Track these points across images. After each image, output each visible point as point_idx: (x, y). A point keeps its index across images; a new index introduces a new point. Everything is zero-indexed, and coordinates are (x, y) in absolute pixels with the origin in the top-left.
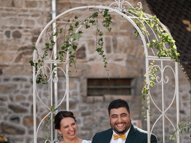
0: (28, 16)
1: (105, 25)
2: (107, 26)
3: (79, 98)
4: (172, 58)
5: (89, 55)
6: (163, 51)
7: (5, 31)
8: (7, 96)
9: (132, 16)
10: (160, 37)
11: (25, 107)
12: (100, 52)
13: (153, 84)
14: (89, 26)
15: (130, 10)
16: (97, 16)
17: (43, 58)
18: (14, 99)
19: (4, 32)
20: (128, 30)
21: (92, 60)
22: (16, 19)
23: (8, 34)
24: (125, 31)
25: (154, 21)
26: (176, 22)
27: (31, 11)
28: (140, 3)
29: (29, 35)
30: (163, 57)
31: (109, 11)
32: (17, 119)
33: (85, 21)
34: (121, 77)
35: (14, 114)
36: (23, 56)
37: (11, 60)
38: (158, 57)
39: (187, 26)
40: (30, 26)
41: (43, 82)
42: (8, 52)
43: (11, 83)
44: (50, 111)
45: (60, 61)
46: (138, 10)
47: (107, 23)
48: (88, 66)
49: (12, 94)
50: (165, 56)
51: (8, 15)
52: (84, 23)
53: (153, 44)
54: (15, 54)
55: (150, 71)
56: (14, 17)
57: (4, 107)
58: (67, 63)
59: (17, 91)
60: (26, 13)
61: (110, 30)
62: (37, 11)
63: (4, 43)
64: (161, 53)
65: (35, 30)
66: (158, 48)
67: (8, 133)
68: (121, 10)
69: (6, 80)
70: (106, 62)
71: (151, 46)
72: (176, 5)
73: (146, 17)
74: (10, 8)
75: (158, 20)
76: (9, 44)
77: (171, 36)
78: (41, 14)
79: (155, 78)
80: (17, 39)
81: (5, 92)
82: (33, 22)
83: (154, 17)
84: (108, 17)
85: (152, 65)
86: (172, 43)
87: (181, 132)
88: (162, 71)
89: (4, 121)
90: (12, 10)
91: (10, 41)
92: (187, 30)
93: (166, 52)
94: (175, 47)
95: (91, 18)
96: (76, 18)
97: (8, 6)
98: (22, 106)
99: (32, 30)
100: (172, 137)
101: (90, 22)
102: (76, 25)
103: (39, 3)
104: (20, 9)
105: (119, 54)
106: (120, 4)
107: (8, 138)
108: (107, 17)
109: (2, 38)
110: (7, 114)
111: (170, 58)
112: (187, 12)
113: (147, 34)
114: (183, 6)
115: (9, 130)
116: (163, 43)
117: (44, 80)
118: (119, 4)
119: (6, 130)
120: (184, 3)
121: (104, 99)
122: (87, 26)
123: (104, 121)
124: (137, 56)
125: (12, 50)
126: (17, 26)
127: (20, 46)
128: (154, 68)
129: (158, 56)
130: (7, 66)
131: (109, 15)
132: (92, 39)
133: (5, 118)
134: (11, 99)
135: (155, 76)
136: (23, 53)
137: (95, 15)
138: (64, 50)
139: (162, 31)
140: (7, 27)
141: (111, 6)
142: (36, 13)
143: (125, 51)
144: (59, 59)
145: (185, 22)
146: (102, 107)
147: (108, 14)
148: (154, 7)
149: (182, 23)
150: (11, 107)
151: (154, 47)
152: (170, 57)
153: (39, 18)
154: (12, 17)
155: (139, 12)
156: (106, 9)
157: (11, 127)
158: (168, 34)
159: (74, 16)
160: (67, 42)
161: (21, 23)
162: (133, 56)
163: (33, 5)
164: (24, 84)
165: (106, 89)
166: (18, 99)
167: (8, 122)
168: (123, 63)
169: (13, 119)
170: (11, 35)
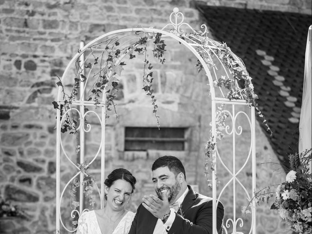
0: (46, 40)
1: (156, 54)
2: (159, 56)
3: (113, 153)
4: (247, 101)
5: (127, 95)
6: (235, 91)
7: (14, 60)
8: (15, 149)
9: (193, 43)
10: (231, 73)
11: (40, 165)
12: (149, 91)
13: (222, 136)
14: (134, 56)
15: (191, 35)
16: (146, 42)
17: (71, 97)
18: (25, 153)
19: (13, 62)
20: (181, 62)
21: (132, 101)
22: (29, 44)
23: (18, 64)
24: (178, 63)
25: (224, 51)
26: (247, 53)
27: (50, 34)
28: (204, 25)
29: (47, 67)
30: (235, 100)
31: (162, 36)
32: (28, 181)
33: (129, 49)
34: (171, 126)
35: (24, 174)
36: (39, 94)
37: (22, 101)
38: (228, 100)
39: (263, 58)
40: (49, 54)
41: (71, 131)
42: (18, 88)
43: (21, 131)
44: (78, 171)
45: (95, 103)
46: (202, 35)
47: (160, 52)
48: (127, 110)
49: (23, 146)
50: (238, 98)
51: (19, 38)
52: (128, 51)
53: (222, 81)
54: (28, 92)
55: (217, 118)
56: (27, 42)
57: (11, 164)
58: (103, 105)
59: (30, 143)
60: (43, 36)
61: (163, 61)
62: (59, 33)
63: (13, 76)
64: (233, 94)
65: (55, 60)
66: (228, 87)
67: (15, 200)
68: (179, 35)
69: (15, 127)
70: (156, 106)
71: (219, 84)
72: (247, 30)
73: (213, 45)
74: (21, 29)
75: (229, 49)
76: (20, 78)
77: (246, 72)
78: (63, 38)
79: (224, 129)
80: (31, 72)
81: (13, 144)
82: (52, 49)
83: (223, 45)
84: (161, 44)
85: (220, 110)
86: (248, 81)
87: (258, 202)
88: (234, 118)
89: (11, 183)
90: (24, 32)
91: (20, 74)
92: (262, 64)
93: (239, 93)
94: (251, 86)
95: (138, 45)
96: (117, 44)
97: (19, 27)
98: (35, 164)
99: (51, 59)
100: (247, 210)
101: (135, 50)
102: (116, 54)
103: (61, 23)
104: (36, 30)
105: (169, 95)
106: (178, 26)
107: (15, 207)
108: (159, 44)
109: (10, 69)
110: (14, 174)
111: (245, 101)
112: (263, 40)
113: (214, 68)
114: (257, 30)
115: (16, 196)
116: (235, 81)
117: (71, 129)
118: (176, 26)
119: (13, 196)
120: (259, 26)
121: (148, 155)
122: (131, 55)
123: (146, 185)
124: (193, 98)
125: (23, 86)
126: (31, 53)
127: (34, 81)
128: (223, 114)
129: (228, 98)
130: (16, 108)
131: (162, 42)
132: (132, 73)
133: (13, 180)
134: (21, 153)
135: (225, 125)
136: (39, 91)
137: (143, 41)
138: (99, 88)
139: (234, 64)
140: (17, 55)
141: (165, 29)
142: (57, 37)
143: (177, 91)
144: (92, 100)
145: (260, 52)
146: (144, 166)
147: (161, 39)
148: (217, 31)
149: (256, 54)
150: (20, 164)
151: (222, 85)
152: (244, 99)
153: (61, 43)
154: (24, 41)
155: (204, 38)
156: (158, 34)
157: (20, 192)
158: (242, 68)
159: (115, 42)
160: (104, 77)
161: (36, 50)
162: (188, 97)
163: (54, 26)
164: (39, 133)
165: (151, 142)
166: (30, 153)
167: (17, 185)
168: (174, 107)
169: (22, 181)
170: (23, 66)
